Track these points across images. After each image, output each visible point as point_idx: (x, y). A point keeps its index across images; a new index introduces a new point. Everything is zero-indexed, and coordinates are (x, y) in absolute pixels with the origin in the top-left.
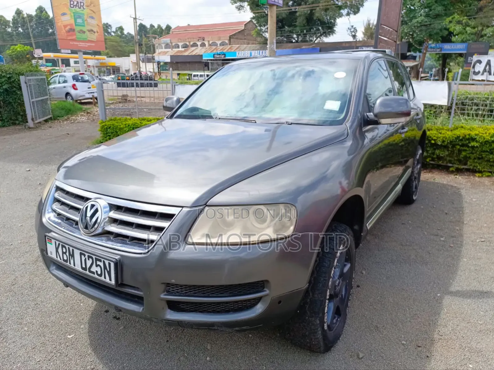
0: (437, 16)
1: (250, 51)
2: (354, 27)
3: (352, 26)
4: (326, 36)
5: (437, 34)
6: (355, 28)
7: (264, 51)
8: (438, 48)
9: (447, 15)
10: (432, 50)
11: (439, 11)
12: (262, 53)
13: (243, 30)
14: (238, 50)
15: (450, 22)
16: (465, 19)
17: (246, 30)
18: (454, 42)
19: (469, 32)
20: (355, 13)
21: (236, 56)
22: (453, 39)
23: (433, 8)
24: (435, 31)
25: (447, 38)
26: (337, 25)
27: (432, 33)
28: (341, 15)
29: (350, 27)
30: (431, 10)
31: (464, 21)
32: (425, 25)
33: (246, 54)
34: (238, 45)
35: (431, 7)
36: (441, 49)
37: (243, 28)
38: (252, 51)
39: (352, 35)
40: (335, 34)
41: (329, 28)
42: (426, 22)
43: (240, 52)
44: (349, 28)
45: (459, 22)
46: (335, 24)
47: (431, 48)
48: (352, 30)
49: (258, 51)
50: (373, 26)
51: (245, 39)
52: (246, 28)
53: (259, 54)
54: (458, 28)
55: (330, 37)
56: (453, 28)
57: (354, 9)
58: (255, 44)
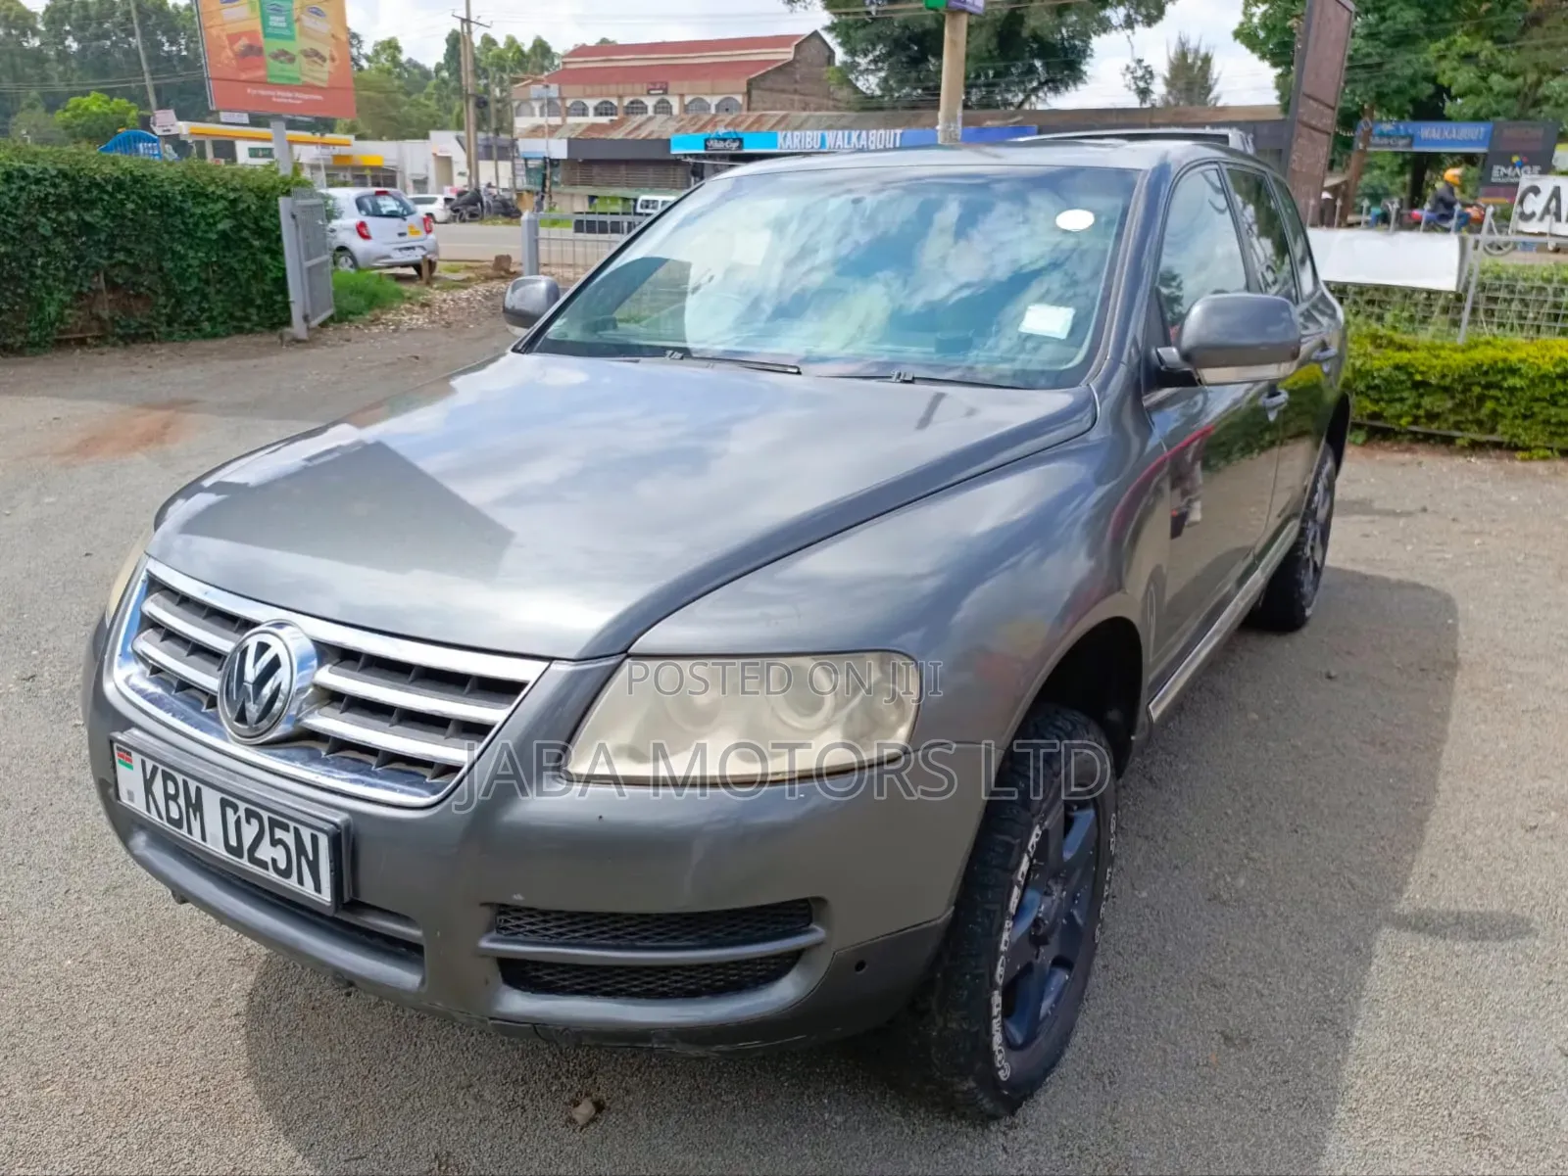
0: (1404, 40)
1: (820, 133)
2: (1144, 64)
3: (1140, 61)
4: (1056, 90)
5: (1399, 91)
6: (1146, 68)
7: (864, 133)
8: (1403, 137)
9: (1433, 36)
10: (1385, 141)
11: (1406, 24)
12: (859, 136)
13: (790, 64)
14: (783, 126)
15: (1442, 57)
16: (1486, 49)
17: (798, 61)
18: (1449, 119)
19: (1496, 88)
20: (1151, 20)
21: (776, 146)
22: (1449, 107)
23: (1388, 14)
24: (1394, 84)
25: (1430, 110)
26: (1091, 56)
27: (1386, 90)
28: (1105, 26)
29: (1133, 65)
30: (1383, 19)
31: (1482, 56)
32: (1365, 67)
33: (808, 140)
34: (782, 113)
35: (1384, 9)
36: (1412, 139)
37: (790, 57)
38: (826, 133)
39: (1138, 87)
40: (1085, 83)
41: (1067, 65)
42: (1369, 55)
43: (789, 135)
44: (1128, 68)
45: (1468, 57)
46: (1084, 51)
47: (1382, 135)
48: (1140, 73)
49: (846, 133)
50: (1196, 57)
51: (795, 92)
52: (798, 57)
53: (849, 143)
54: (1465, 76)
55: (1067, 94)
56: (1449, 74)
57: (1147, 8)
58: (828, 109)
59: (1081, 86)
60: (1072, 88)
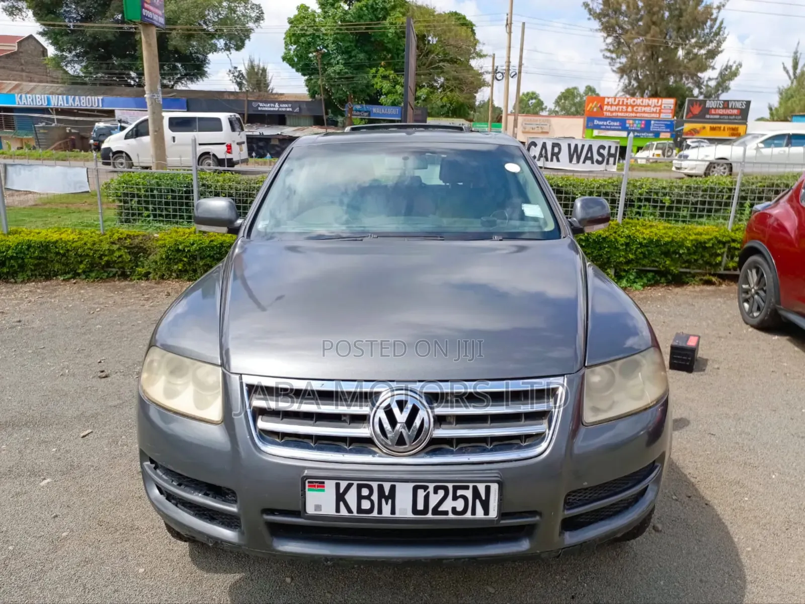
0: (360, 68)
1: (46, 96)
2: (238, 69)
3: (236, 68)
4: (192, 81)
5: (362, 91)
6: (239, 71)
7: (77, 98)
8: (366, 112)
9: (371, 67)
10: (358, 113)
11: (361, 60)
12: (74, 100)
13: (15, 53)
14: (17, 90)
15: (374, 77)
16: (391, 74)
17: (22, 52)
18: (382, 105)
19: (399, 92)
20: (239, 48)
21: (15, 103)
22: (383, 99)
23: (353, 54)
24: (360, 87)
25: (374, 100)
26: (209, 63)
27: (357, 90)
28: (214, 49)
29: (233, 70)
30: (351, 57)
31: (391, 76)
32: (347, 78)
33: (38, 100)
34: (17, 82)
35: (350, 52)
36: (369, 113)
37: (16, 49)
38: (51, 96)
39: (237, 82)
40: (207, 77)
41: (196, 69)
42: (346, 73)
43: (24, 96)
44: (230, 71)
45: (385, 77)
46: (205, 61)
47: (357, 111)
48: (236, 74)
49: (65, 97)
50: (259, 69)
51: (23, 70)
52: (21, 50)
53: (67, 103)
54: (386, 86)
55: (198, 83)
56: (379, 84)
57: (236, 41)
58: (47, 82)
59: (205, 79)
60: (200, 79)
